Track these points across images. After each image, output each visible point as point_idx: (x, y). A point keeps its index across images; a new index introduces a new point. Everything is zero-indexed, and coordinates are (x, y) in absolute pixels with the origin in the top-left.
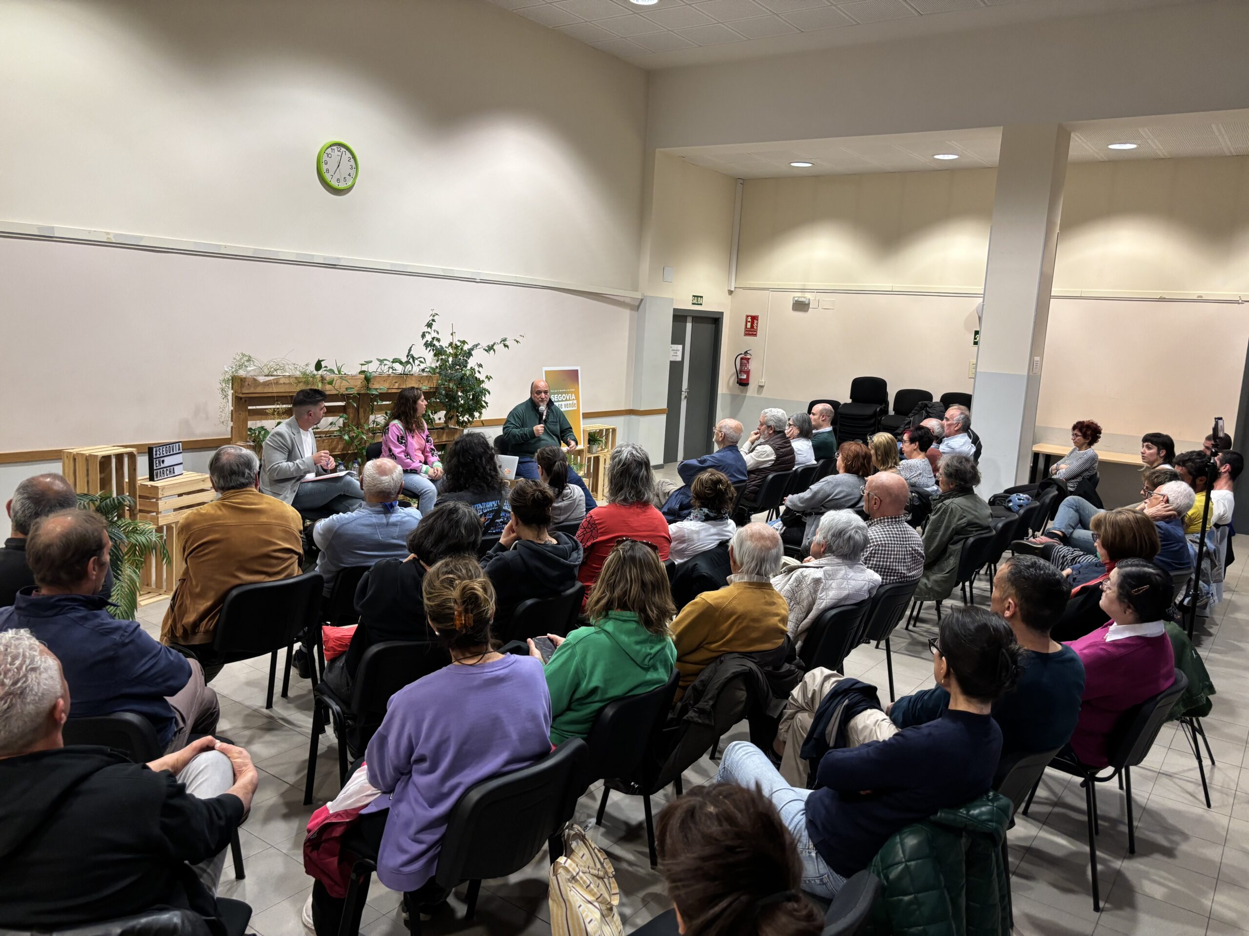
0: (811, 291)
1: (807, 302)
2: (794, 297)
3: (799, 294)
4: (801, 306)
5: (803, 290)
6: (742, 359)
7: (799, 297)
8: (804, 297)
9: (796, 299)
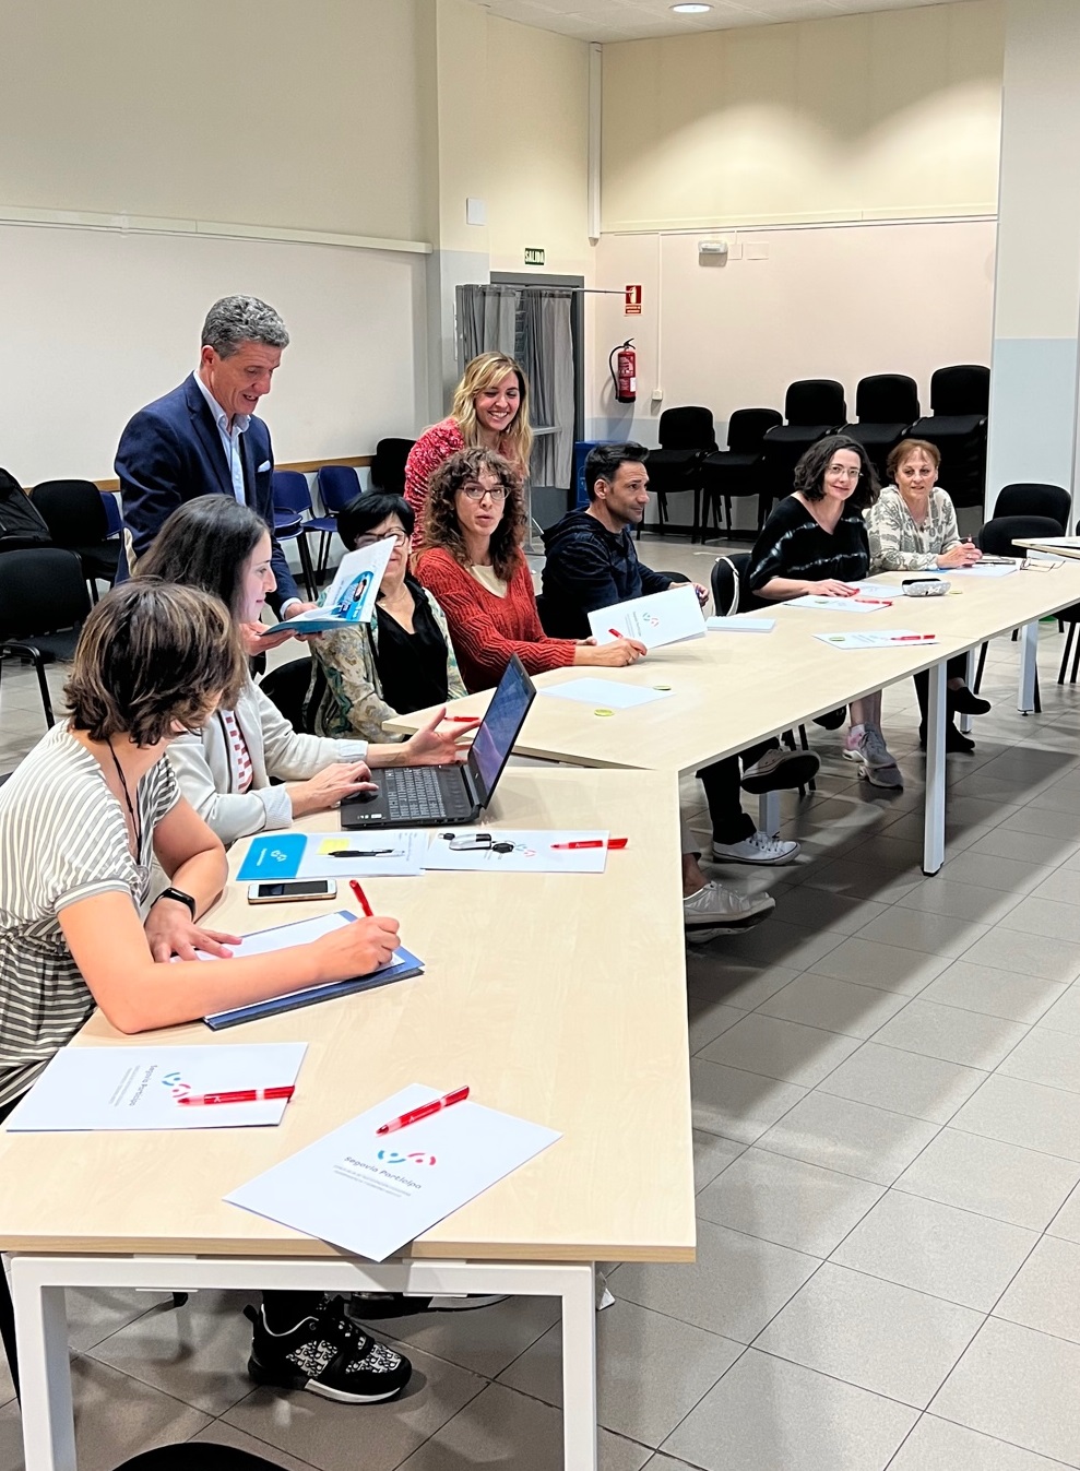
0: (730, 229)
1: (722, 250)
2: (700, 243)
3: (708, 237)
4: (712, 258)
5: (714, 230)
6: (620, 355)
7: (707, 242)
8: (717, 242)
9: (704, 246)
